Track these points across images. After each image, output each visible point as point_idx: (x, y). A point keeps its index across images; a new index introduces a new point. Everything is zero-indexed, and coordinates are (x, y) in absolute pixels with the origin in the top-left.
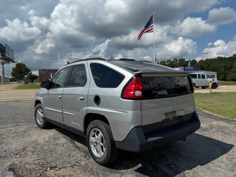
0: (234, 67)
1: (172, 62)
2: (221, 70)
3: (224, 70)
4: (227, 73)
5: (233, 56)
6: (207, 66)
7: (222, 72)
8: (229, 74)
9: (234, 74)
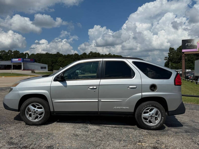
0: (58, 61)
1: (7, 53)
2: (49, 63)
3: (51, 63)
4: (54, 66)
5: (56, 53)
6: (39, 59)
7: (50, 65)
8: (55, 67)
9: (58, 67)
